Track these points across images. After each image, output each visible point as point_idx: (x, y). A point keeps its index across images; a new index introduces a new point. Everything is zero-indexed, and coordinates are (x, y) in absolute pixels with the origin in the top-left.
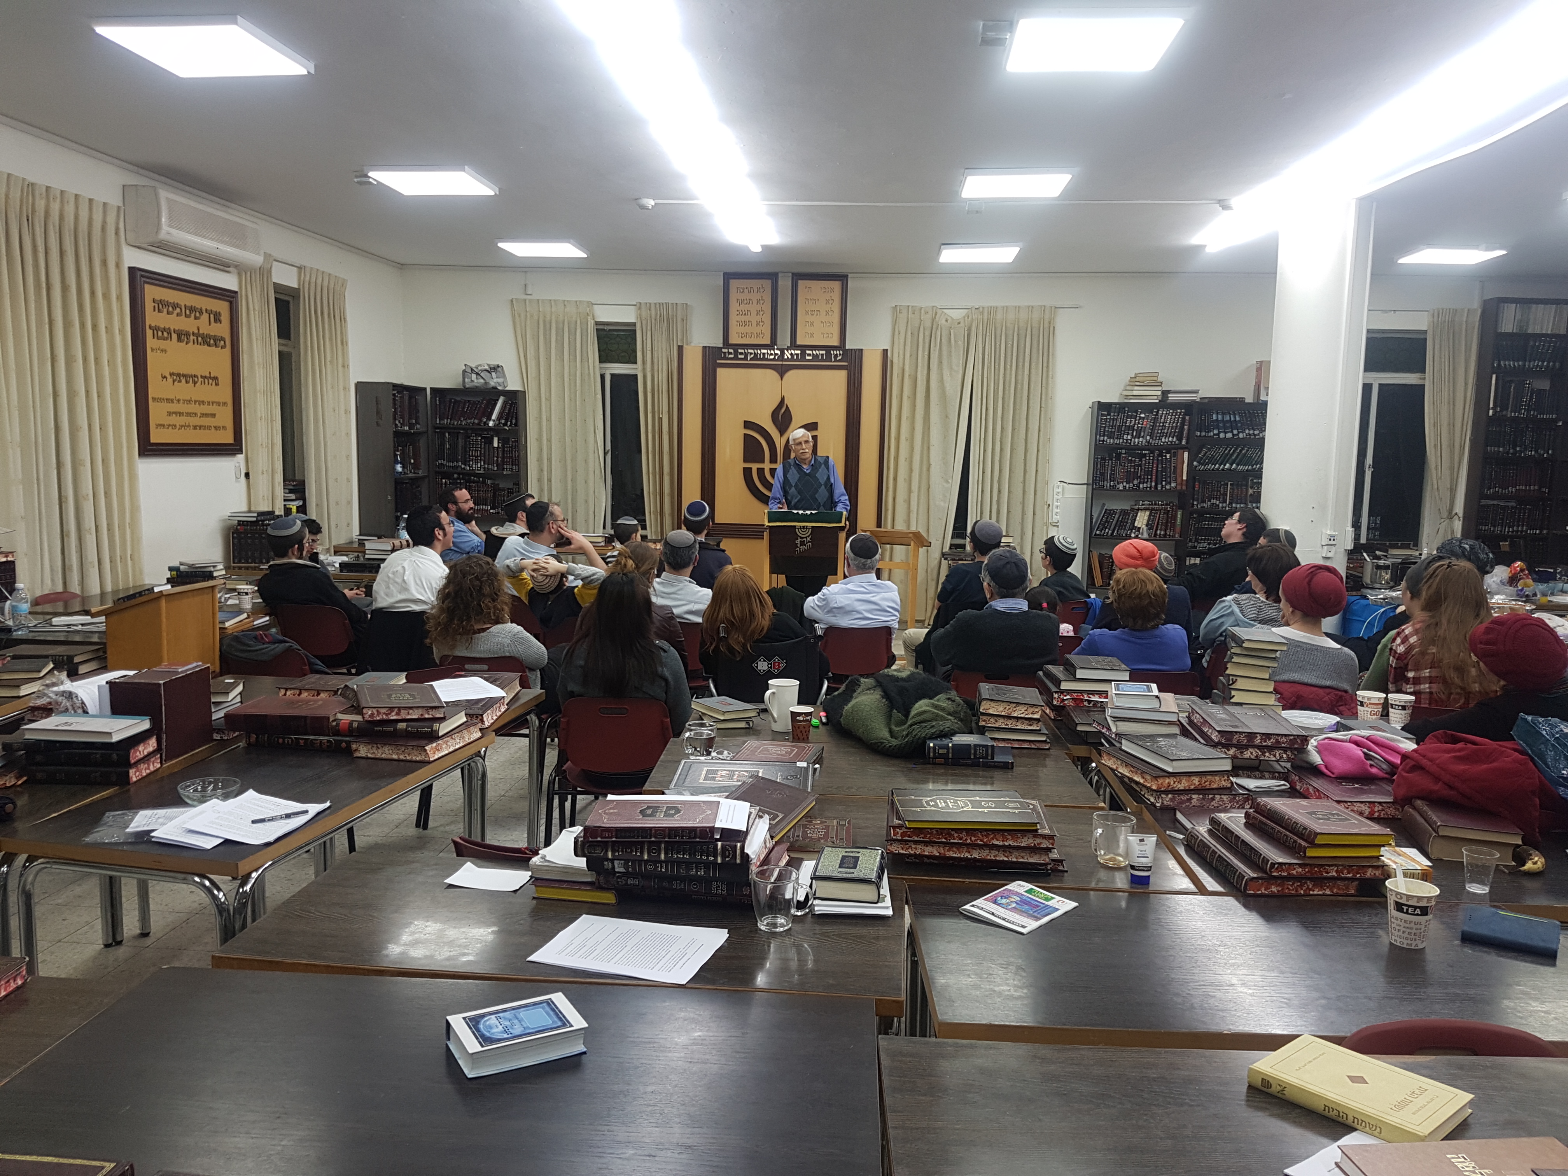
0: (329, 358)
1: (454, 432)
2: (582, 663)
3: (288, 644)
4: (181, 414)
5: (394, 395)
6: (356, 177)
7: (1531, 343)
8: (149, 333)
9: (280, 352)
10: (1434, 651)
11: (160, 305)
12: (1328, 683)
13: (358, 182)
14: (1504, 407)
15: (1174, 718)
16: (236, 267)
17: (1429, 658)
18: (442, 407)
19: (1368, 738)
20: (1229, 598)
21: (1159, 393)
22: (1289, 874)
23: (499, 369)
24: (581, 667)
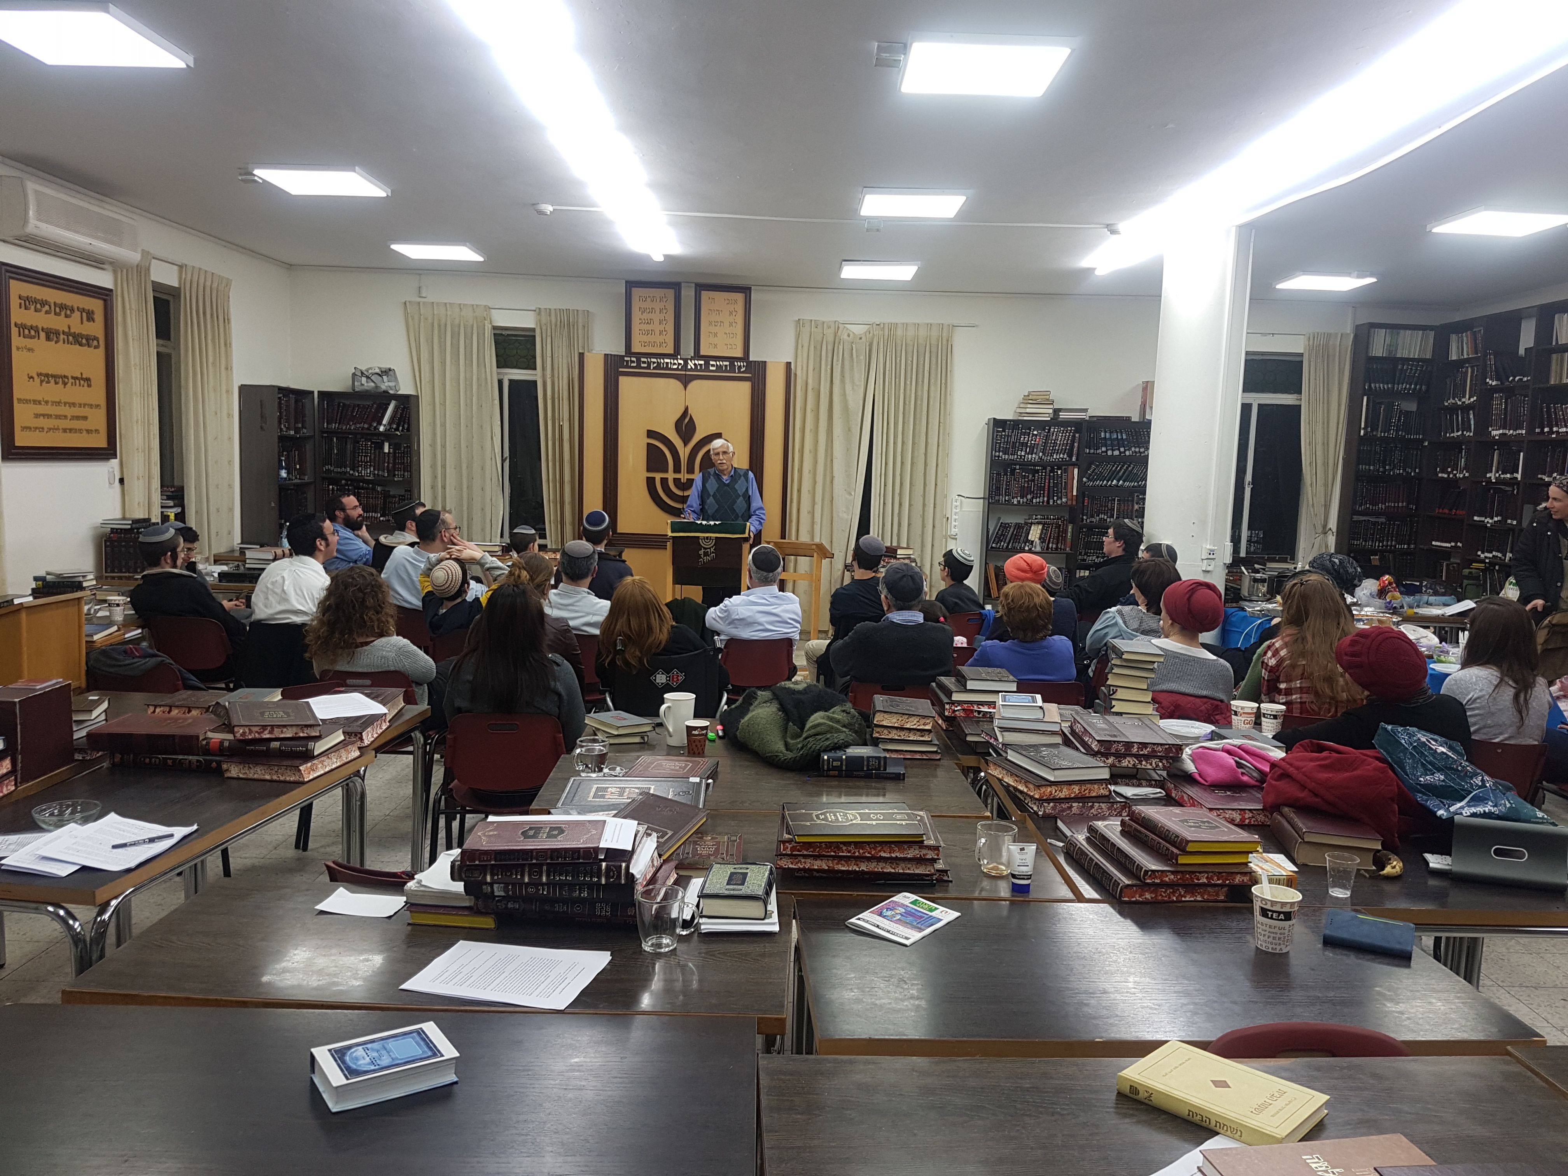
0: (211, 359)
1: (343, 437)
2: (470, 678)
3: (160, 659)
4: (49, 416)
5: (280, 398)
6: (240, 174)
7: (1399, 367)
8: (14, 331)
9: (158, 352)
10: (1304, 663)
11: (27, 302)
12: (1204, 693)
13: (242, 180)
14: (1375, 428)
15: (1056, 728)
16: (111, 263)
17: (1299, 671)
18: (330, 411)
19: (1239, 748)
20: (1114, 609)
21: (1051, 411)
22: (1161, 880)
23: (391, 373)
24: (469, 682)
